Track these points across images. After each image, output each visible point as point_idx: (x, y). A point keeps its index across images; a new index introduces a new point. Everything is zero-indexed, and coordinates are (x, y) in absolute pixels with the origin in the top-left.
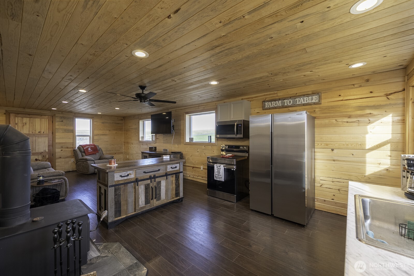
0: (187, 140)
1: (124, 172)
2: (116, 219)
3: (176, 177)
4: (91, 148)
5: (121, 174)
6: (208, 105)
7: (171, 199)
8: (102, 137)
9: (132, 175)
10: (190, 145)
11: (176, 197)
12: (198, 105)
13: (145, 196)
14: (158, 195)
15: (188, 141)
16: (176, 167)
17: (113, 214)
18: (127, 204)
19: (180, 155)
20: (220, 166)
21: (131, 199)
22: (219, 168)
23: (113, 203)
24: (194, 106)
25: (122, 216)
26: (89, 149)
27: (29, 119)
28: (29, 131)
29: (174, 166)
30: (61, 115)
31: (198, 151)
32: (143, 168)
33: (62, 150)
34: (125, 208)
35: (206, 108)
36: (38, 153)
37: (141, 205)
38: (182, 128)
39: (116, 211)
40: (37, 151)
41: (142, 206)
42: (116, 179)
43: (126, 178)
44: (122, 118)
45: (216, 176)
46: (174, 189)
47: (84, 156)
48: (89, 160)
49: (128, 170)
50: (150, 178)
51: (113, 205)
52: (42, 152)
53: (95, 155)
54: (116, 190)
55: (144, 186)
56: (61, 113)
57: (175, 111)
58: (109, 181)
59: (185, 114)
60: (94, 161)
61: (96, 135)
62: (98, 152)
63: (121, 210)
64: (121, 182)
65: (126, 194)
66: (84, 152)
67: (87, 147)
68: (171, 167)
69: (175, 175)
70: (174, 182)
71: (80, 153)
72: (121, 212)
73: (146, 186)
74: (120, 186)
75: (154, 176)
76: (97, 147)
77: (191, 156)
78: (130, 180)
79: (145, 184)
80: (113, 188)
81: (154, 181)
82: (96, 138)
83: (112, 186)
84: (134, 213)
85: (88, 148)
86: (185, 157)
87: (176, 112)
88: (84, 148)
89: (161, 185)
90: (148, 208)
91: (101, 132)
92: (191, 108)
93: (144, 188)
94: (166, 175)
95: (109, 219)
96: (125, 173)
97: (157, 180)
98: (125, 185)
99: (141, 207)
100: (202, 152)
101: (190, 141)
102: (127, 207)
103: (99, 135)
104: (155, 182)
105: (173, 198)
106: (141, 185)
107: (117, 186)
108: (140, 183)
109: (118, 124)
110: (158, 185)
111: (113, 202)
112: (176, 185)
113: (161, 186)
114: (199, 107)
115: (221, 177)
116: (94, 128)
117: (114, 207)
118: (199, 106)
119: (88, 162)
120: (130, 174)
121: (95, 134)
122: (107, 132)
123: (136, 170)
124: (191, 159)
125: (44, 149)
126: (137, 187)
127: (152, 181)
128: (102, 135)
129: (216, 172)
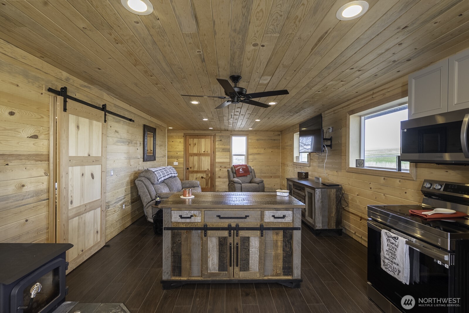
0: (353, 164)
1: (185, 211)
2: (174, 278)
3: (284, 236)
4: (243, 169)
5: (181, 213)
6: (393, 86)
7: (273, 276)
8: (256, 156)
9: (198, 218)
10: (356, 174)
11: (284, 275)
12: (371, 92)
13: (219, 257)
14: (244, 262)
15: (354, 166)
16: (284, 217)
17: (169, 269)
18: (191, 261)
19: (337, 191)
20: (395, 238)
21: (196, 255)
22: (393, 243)
23: (169, 254)
24: (363, 96)
25: (183, 277)
26: (241, 170)
27: (197, 139)
28: (198, 151)
29: (280, 214)
30: (220, 134)
31: (371, 187)
32: (217, 210)
33: (220, 170)
34: (188, 266)
35: (388, 95)
36: (203, 172)
37: (212, 270)
38: (343, 141)
39: (175, 266)
40: (202, 170)
41: (213, 272)
42: (173, 220)
43: (188, 220)
44: (280, 133)
45: (384, 262)
46: (281, 257)
47: (235, 178)
48: (236, 183)
49: (192, 209)
50: (229, 228)
51: (169, 257)
52: (206, 171)
53: (246, 177)
54: (173, 237)
55: (217, 240)
56: (219, 131)
57: (333, 113)
58: (164, 221)
59: (348, 115)
60: (241, 184)
61: (251, 154)
62: (250, 174)
63: (182, 268)
64: (182, 226)
65: (189, 245)
66: (235, 173)
67: (239, 167)
68: (272, 214)
69: (282, 231)
70: (280, 244)
71: (232, 174)
72: (182, 270)
73: (221, 240)
74: (180, 231)
75: (237, 225)
76: (249, 168)
77: (358, 195)
78: (196, 225)
79: (219, 237)
80: (170, 231)
81: (235, 235)
82: (250, 157)
83: (168, 229)
84: (199, 279)
85: (239, 169)
86: (348, 195)
87: (336, 113)
88: (236, 169)
89: (251, 244)
90: (225, 279)
91: (255, 151)
92: (359, 100)
93: (218, 244)
94: (262, 229)
95: (164, 275)
96: (187, 213)
97: (242, 233)
98: (188, 231)
99: (211, 272)
100: (379, 191)
101: (358, 166)
102: (190, 265)
103: (253, 154)
104: (237, 236)
105: (277, 275)
106: (213, 237)
107: (176, 230)
108: (209, 232)
109: (275, 140)
110: (244, 243)
111: (169, 252)
112: (283, 251)
113: (249, 245)
114: (374, 96)
115: (399, 272)
116: (248, 146)
117: (170, 259)
118: (373, 94)
119: (235, 184)
120: (195, 215)
121: (249, 153)
122: (262, 151)
123: (204, 210)
124: (358, 201)
125: (208, 168)
126: (204, 239)
127: (231, 233)
128: (257, 154)
129: (385, 251)
